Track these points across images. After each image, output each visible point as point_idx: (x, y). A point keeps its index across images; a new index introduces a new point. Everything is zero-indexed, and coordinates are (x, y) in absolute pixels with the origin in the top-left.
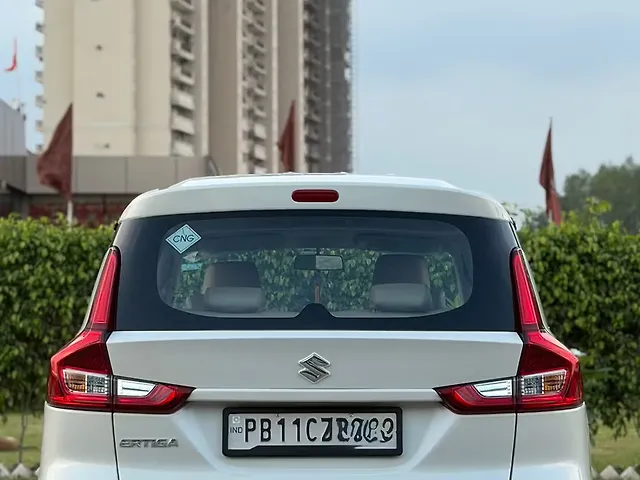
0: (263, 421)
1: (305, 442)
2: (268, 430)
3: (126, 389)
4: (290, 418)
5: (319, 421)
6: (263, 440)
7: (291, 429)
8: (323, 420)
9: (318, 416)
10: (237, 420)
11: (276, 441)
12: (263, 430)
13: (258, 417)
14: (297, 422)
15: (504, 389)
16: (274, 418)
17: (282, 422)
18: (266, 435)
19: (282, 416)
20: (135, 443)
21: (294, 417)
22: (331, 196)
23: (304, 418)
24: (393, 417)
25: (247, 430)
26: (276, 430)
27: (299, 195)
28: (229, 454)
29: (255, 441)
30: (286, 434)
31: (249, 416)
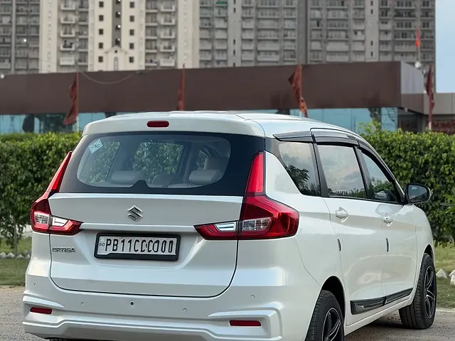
0: (115, 240)
1: (133, 252)
2: (116, 245)
5: (140, 241)
6: (113, 250)
7: (127, 245)
10: (103, 240)
11: (119, 251)
12: (114, 245)
13: (112, 238)
14: (130, 242)
15: (232, 227)
16: (120, 239)
17: (123, 241)
18: (115, 248)
19: (124, 238)
20: (58, 250)
21: (128, 239)
22: (165, 124)
23: (134, 239)
24: (175, 240)
25: (107, 244)
26: (120, 245)
27: (151, 124)
28: (97, 256)
29: (110, 251)
30: (125, 247)
31: (109, 238)
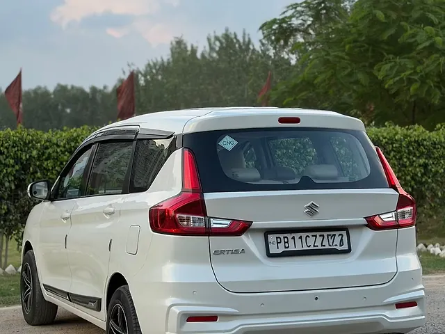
0: (284, 237)
1: (306, 248)
2: (287, 242)
3: (215, 224)
4: (297, 236)
5: (311, 236)
6: (286, 248)
7: (298, 242)
8: (313, 236)
9: (310, 234)
10: (272, 238)
11: (292, 248)
12: (285, 242)
13: (282, 236)
14: (301, 238)
16: (289, 236)
17: (293, 238)
18: (287, 245)
19: (293, 235)
20: (222, 252)
21: (299, 235)
22: (297, 120)
23: (304, 235)
24: (344, 233)
25: (278, 243)
26: (291, 242)
27: (282, 120)
28: (270, 255)
29: (282, 249)
30: (296, 244)
31: (278, 235)
